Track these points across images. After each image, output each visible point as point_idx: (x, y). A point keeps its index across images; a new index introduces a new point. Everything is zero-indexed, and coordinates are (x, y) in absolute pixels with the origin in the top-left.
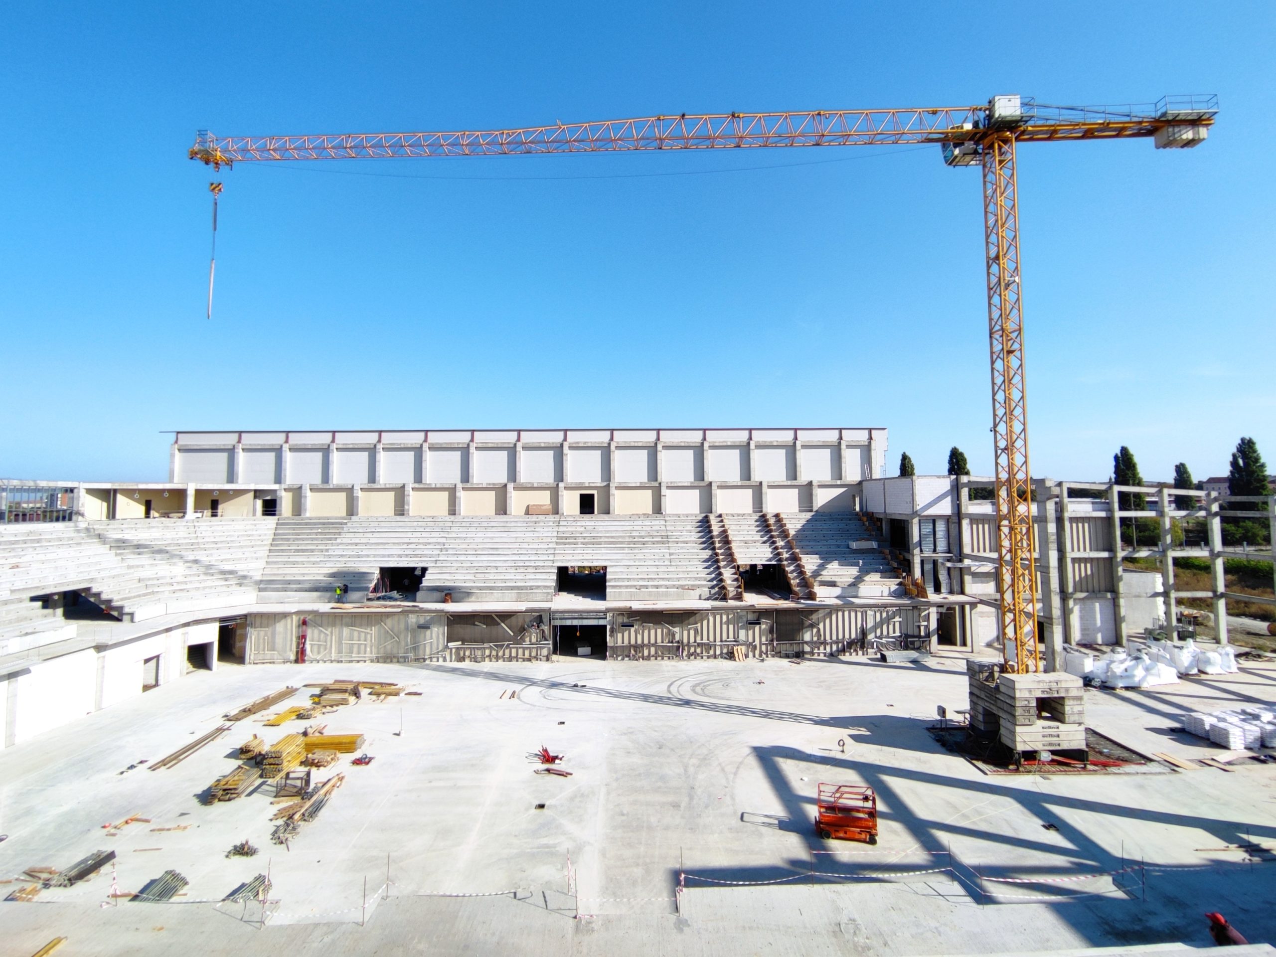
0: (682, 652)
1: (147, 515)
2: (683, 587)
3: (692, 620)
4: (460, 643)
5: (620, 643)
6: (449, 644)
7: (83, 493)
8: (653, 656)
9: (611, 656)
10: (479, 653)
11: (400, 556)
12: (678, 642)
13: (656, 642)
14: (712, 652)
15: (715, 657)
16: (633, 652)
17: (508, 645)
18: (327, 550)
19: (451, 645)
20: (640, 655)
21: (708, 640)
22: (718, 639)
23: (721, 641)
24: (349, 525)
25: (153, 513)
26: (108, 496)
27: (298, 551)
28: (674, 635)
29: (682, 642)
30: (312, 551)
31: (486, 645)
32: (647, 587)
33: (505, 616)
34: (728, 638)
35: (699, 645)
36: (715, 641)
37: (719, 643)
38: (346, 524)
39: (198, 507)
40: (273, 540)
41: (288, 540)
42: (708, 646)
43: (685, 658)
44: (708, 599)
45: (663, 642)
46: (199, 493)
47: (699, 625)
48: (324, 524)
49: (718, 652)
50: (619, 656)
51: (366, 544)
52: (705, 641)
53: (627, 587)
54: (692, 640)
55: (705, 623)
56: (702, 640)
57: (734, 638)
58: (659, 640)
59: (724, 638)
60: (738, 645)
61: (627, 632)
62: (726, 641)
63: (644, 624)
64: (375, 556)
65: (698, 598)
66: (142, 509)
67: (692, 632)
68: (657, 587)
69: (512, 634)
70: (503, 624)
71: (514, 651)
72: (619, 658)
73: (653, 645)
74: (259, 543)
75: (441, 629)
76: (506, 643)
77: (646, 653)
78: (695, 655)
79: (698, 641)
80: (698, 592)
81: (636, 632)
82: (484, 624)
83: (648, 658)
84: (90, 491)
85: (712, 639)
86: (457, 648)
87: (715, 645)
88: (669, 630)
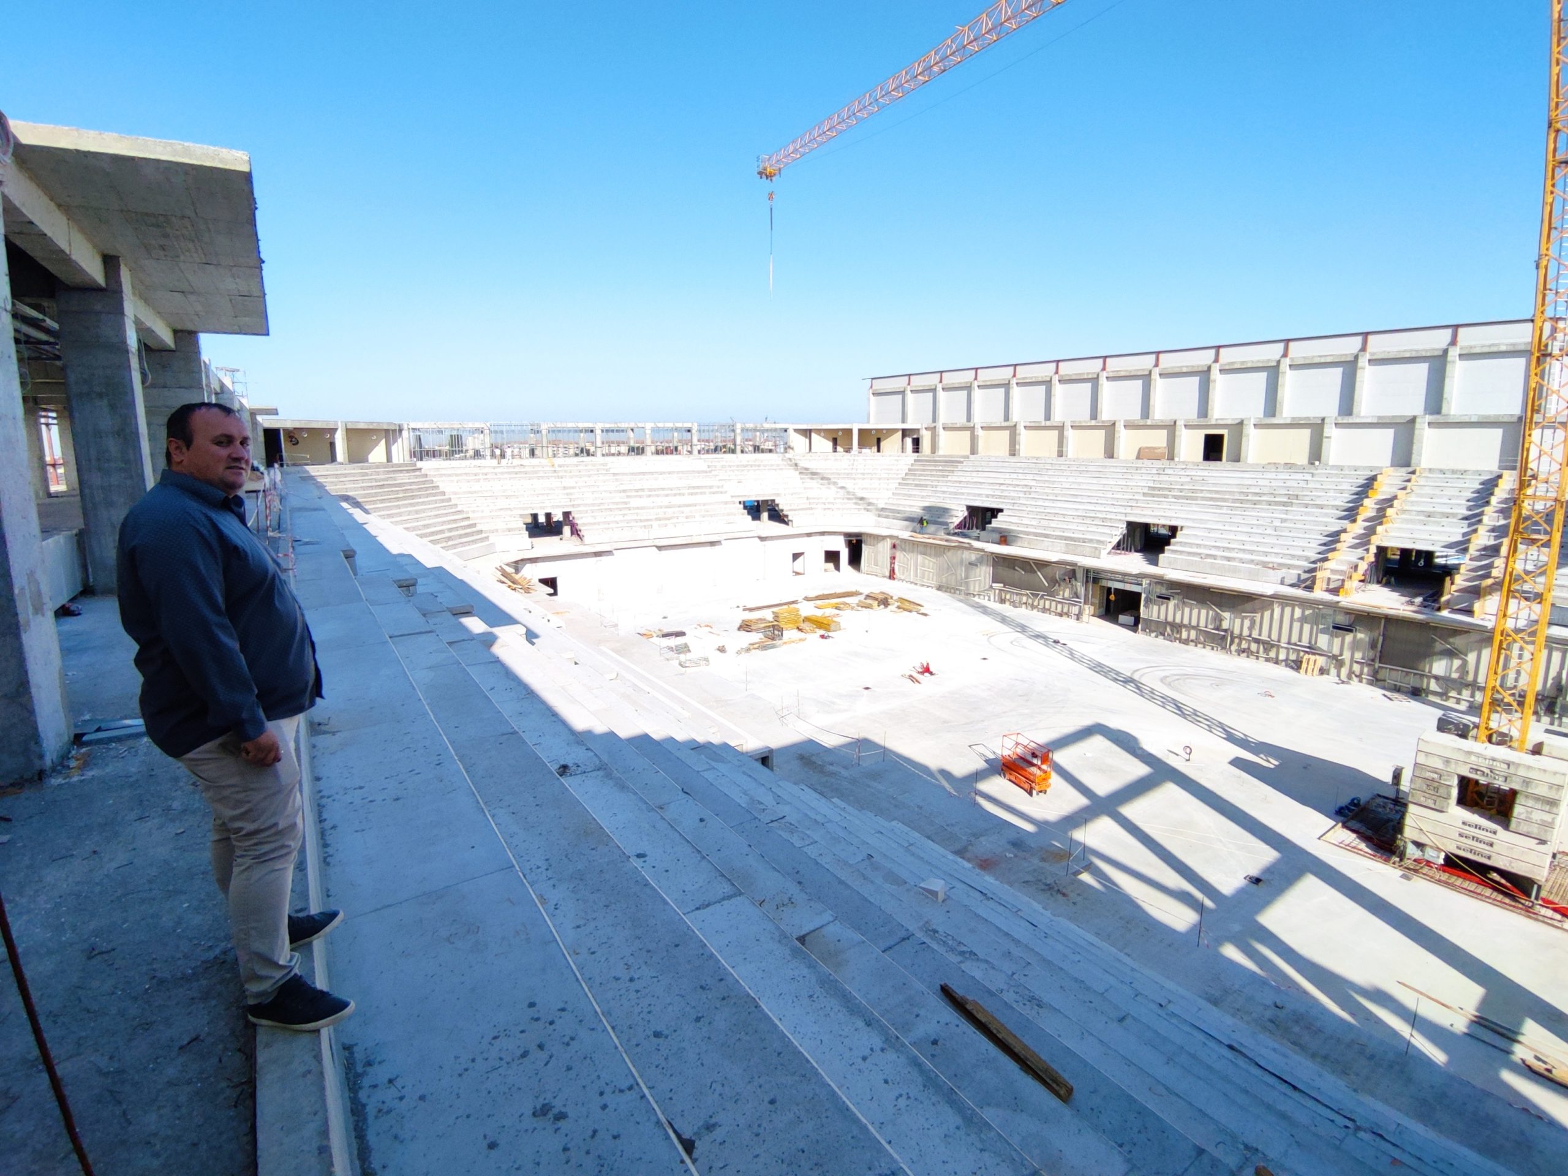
0: (1231, 645)
1: (835, 450)
2: (1265, 565)
3: (1248, 606)
4: (1002, 585)
5: (1154, 617)
6: (994, 585)
7: (791, 432)
8: (1192, 641)
9: (1144, 630)
10: (1016, 598)
11: (987, 496)
12: (1226, 631)
13: (1198, 626)
14: (1272, 654)
15: (1277, 662)
16: (1168, 629)
17: (1043, 595)
18: (936, 486)
19: (995, 585)
20: (1178, 636)
21: (1269, 637)
22: (1284, 639)
23: (1289, 643)
24: (965, 463)
25: (839, 448)
26: (807, 433)
27: (917, 485)
28: (1221, 620)
29: (1232, 633)
30: (926, 486)
31: (1023, 592)
32: (1214, 557)
33: (1042, 565)
34: (1300, 641)
35: (1257, 641)
36: (1279, 641)
37: (1286, 645)
38: (962, 462)
39: (862, 445)
40: (906, 474)
41: (915, 475)
42: (1268, 646)
43: (1233, 653)
44: (1292, 585)
45: (1206, 627)
46: (861, 432)
47: (1258, 615)
48: (946, 462)
49: (1282, 656)
50: (1153, 632)
51: (967, 482)
52: (1264, 637)
53: (1189, 554)
54: (1246, 632)
55: (1267, 614)
56: (1260, 635)
57: (1310, 642)
58: (1202, 623)
59: (1294, 639)
60: (1314, 654)
61: (1165, 606)
62: (1295, 645)
63: (1186, 600)
64: (969, 494)
65: (1279, 582)
66: (830, 444)
67: (1247, 623)
68: (1229, 559)
69: (1047, 585)
70: (1039, 573)
71: (1047, 603)
72: (1153, 635)
73: (1194, 628)
74: (895, 476)
75: (988, 569)
76: (1042, 593)
77: (1184, 635)
78: (1247, 652)
79: (1255, 635)
80: (1283, 572)
81: (1176, 607)
82: (1023, 570)
83: (1186, 642)
84: (796, 430)
85: (1274, 636)
86: (1000, 590)
87: (1278, 647)
88: (1217, 614)
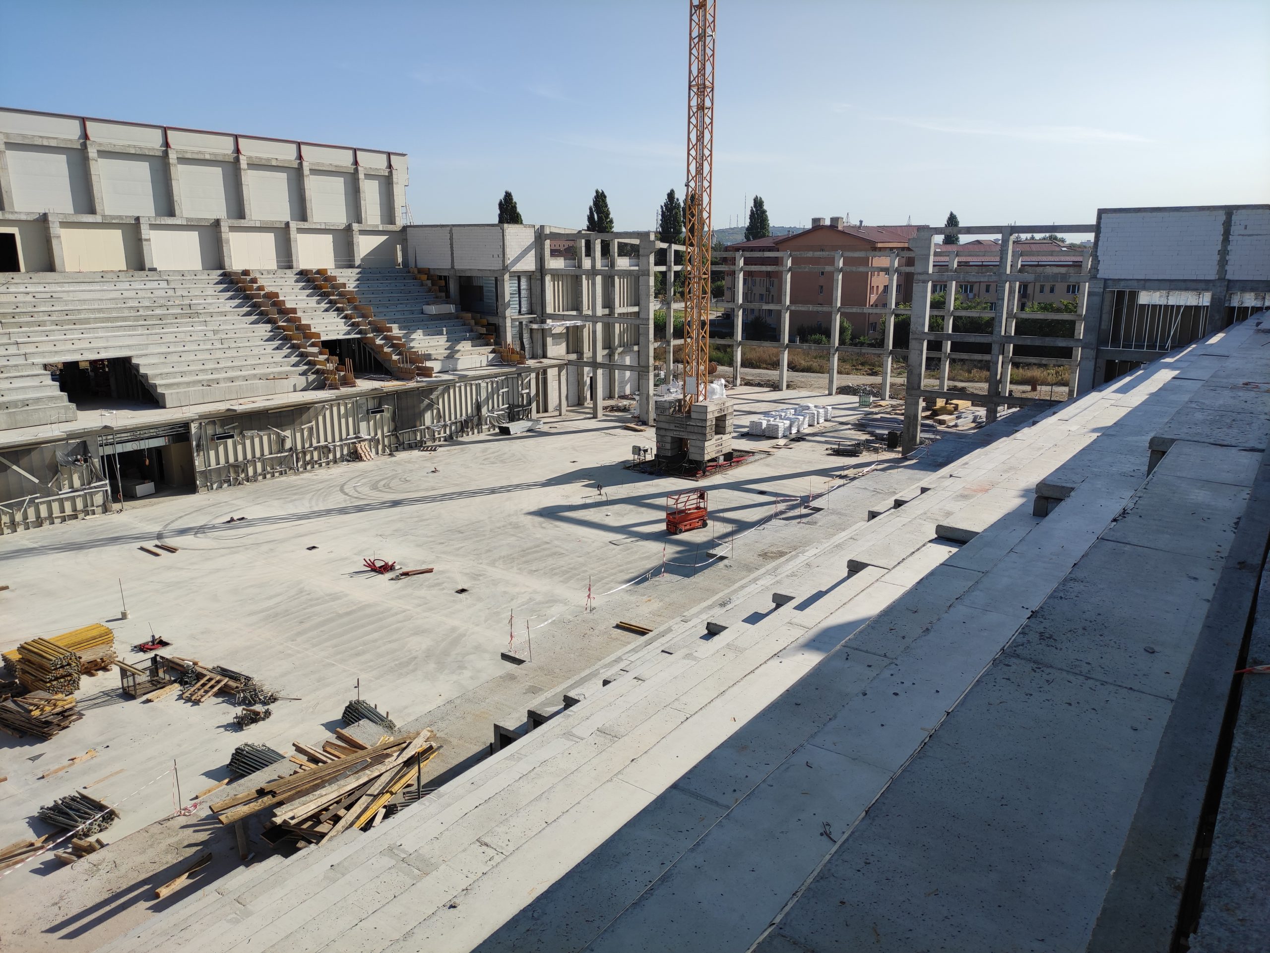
0: (297, 461)
5: (213, 465)
8: (261, 474)
9: (204, 486)
12: (291, 449)
13: (262, 454)
14: (331, 456)
16: (233, 474)
20: (244, 476)
21: (326, 441)
22: (337, 438)
23: (341, 440)
28: (284, 442)
29: (296, 449)
34: (348, 434)
35: (316, 448)
36: (334, 441)
37: (338, 444)
42: (327, 450)
43: (301, 467)
45: (271, 453)
47: (313, 424)
49: (339, 455)
50: (215, 483)
52: (322, 443)
54: (307, 444)
55: (320, 419)
56: (319, 442)
57: (355, 434)
58: (266, 451)
59: (344, 436)
60: (359, 442)
61: (223, 447)
62: (346, 439)
67: (306, 434)
69: (39, 482)
70: (15, 468)
72: (216, 486)
73: (259, 459)
77: (251, 472)
78: (313, 462)
79: (315, 444)
83: (255, 478)
85: (330, 439)
87: (335, 446)
88: (278, 435)
